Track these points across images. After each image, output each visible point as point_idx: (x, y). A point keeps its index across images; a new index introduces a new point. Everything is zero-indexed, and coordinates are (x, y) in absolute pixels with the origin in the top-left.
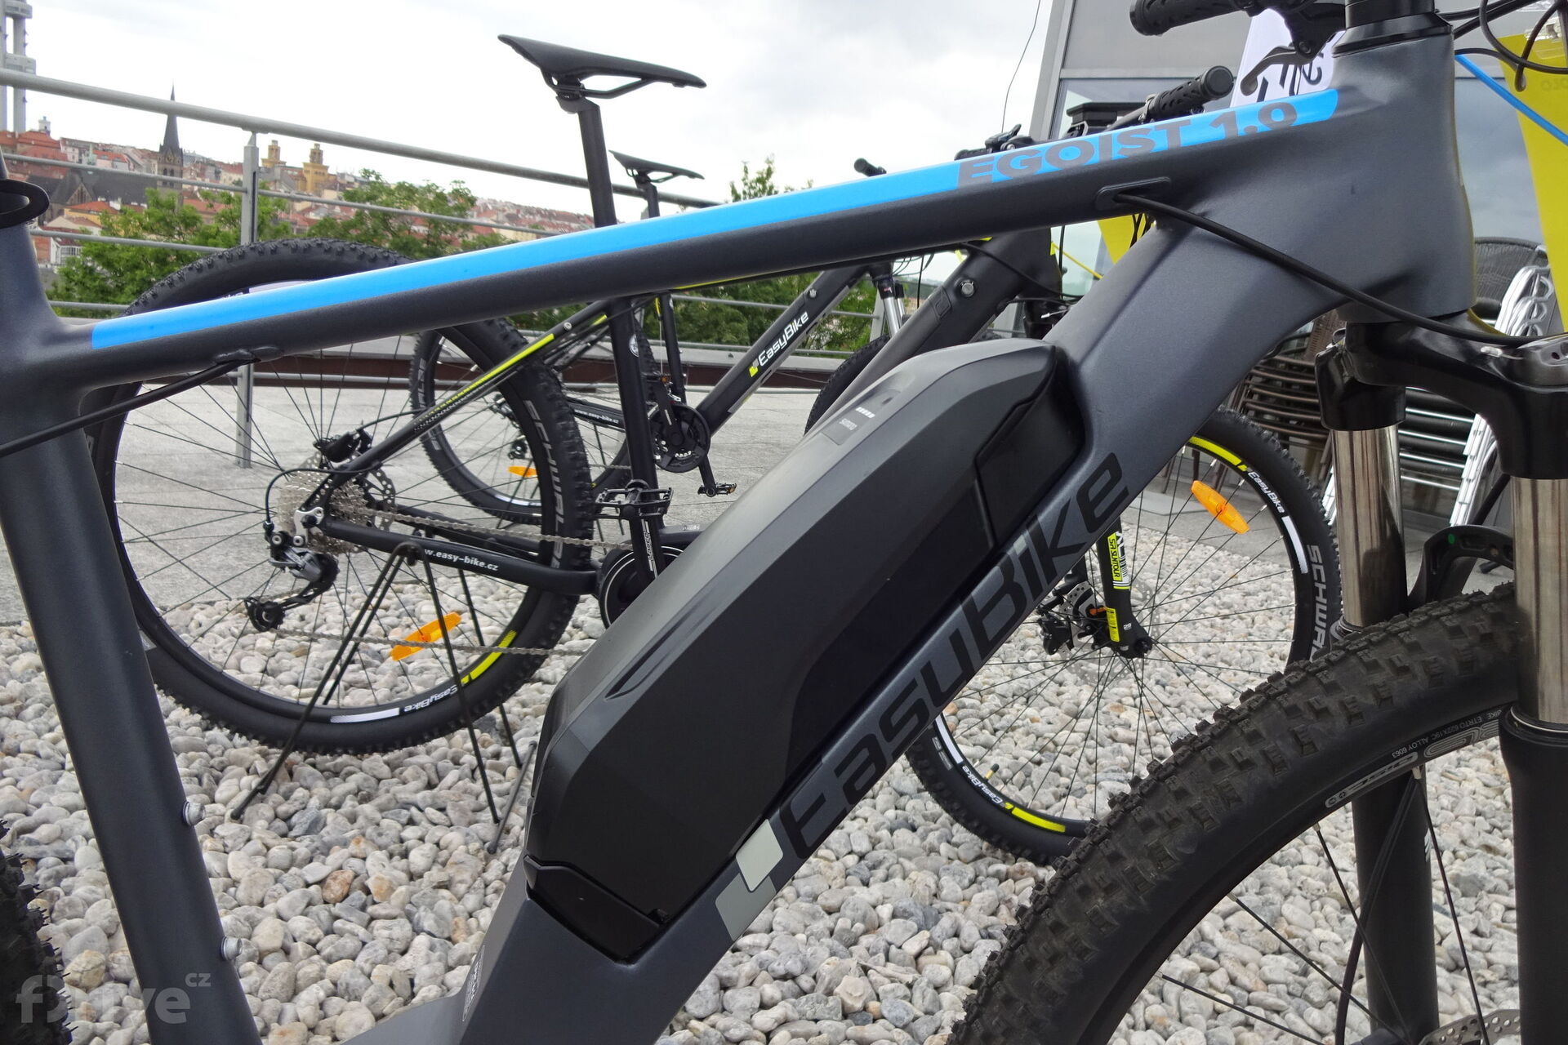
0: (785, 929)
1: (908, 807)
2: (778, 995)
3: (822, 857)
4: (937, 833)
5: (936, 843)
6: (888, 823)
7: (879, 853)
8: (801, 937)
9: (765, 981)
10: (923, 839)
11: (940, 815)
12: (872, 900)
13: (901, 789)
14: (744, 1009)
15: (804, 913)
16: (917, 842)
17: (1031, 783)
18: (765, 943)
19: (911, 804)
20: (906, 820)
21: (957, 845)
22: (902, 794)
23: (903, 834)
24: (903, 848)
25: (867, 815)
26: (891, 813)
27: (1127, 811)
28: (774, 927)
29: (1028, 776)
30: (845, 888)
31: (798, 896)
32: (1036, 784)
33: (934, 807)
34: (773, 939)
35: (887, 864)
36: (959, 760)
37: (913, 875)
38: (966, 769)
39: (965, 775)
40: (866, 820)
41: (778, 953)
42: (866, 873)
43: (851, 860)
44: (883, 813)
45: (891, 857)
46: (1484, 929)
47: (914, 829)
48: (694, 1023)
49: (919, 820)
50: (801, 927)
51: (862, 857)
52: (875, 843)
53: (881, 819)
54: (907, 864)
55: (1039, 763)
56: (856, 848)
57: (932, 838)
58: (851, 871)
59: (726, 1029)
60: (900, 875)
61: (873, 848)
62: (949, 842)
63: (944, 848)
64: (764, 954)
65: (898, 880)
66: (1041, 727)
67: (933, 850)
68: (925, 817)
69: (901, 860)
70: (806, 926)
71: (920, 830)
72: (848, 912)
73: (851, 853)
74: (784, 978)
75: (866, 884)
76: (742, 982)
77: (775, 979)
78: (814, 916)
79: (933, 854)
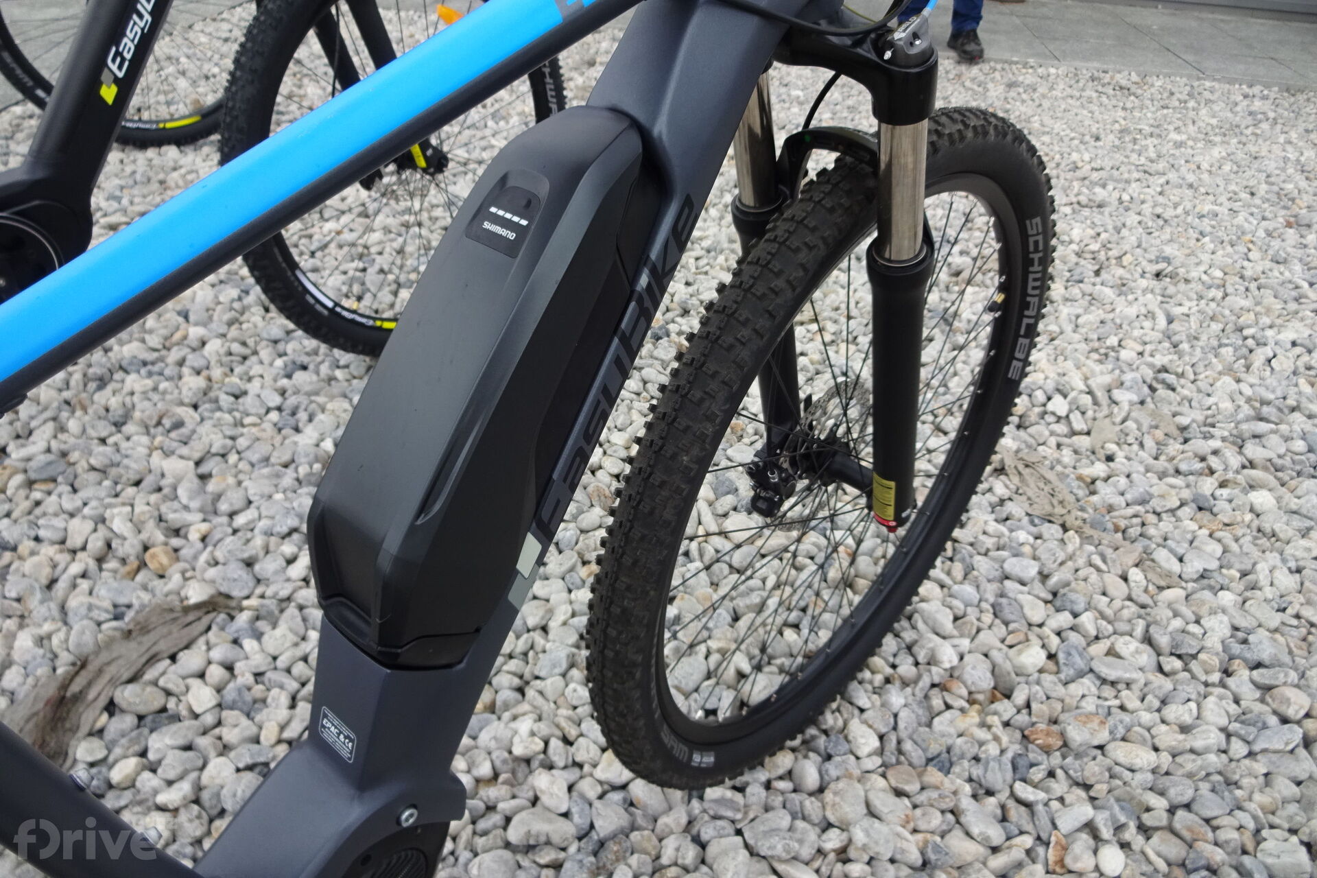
0: (262, 496)
1: (289, 351)
2: (295, 549)
3: (250, 425)
4: (327, 364)
5: (330, 372)
6: (282, 372)
7: (292, 401)
8: (279, 496)
9: (278, 545)
10: (317, 373)
11: (319, 347)
12: (314, 441)
13: (273, 338)
14: (276, 573)
15: (269, 477)
16: (315, 378)
17: (369, 290)
18: (256, 515)
19: (290, 348)
20: (294, 363)
21: (347, 366)
22: (276, 342)
23: (299, 376)
24: (307, 388)
25: (260, 372)
26: (279, 363)
27: (684, 396)
28: (252, 498)
29: (363, 284)
30: (287, 442)
31: (253, 465)
32: (373, 289)
33: (311, 343)
34: (258, 508)
35: (303, 407)
36: (330, 304)
37: (329, 406)
38: (338, 309)
39: (339, 315)
40: (262, 376)
41: (272, 518)
42: (292, 421)
43: (274, 416)
44: (271, 364)
45: (303, 400)
46: (691, 280)
47: (304, 368)
48: (245, 603)
49: (305, 360)
50: (273, 489)
51: (279, 409)
52: (283, 393)
53: (274, 371)
54: (321, 399)
55: (364, 270)
56: (272, 404)
57: (325, 369)
58: (280, 425)
59: (276, 594)
60: (319, 411)
61: (285, 399)
62: (338, 367)
63: (339, 374)
64: (263, 524)
65: (321, 417)
66: (347, 237)
67: (331, 379)
68: (308, 354)
69: (313, 398)
70: (276, 486)
71: (311, 367)
72: (303, 460)
73: (268, 411)
74: (289, 534)
75: (297, 430)
76: (261, 554)
77: (283, 538)
78: (278, 476)
79: (333, 383)
